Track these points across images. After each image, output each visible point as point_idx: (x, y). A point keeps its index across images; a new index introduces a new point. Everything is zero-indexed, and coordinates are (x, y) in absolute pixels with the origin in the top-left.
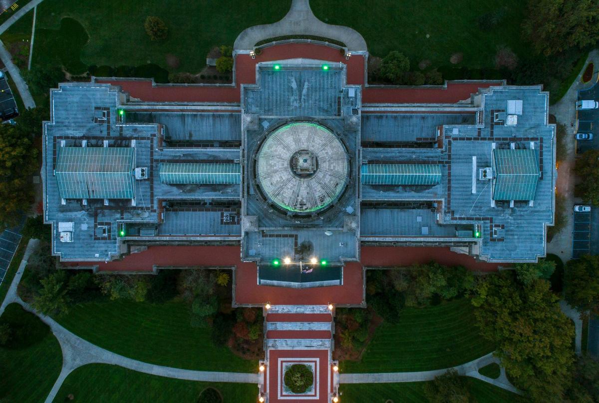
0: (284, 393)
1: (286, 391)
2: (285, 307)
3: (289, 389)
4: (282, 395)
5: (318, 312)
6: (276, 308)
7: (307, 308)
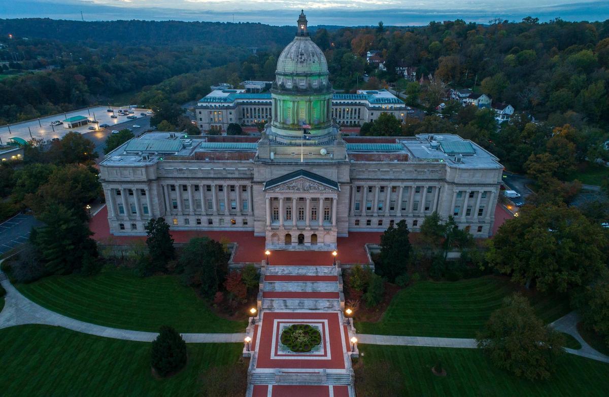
0: (279, 353)
1: (283, 350)
2: (284, 267)
3: (288, 348)
4: (276, 355)
5: (323, 274)
6: (275, 269)
7: (309, 270)
